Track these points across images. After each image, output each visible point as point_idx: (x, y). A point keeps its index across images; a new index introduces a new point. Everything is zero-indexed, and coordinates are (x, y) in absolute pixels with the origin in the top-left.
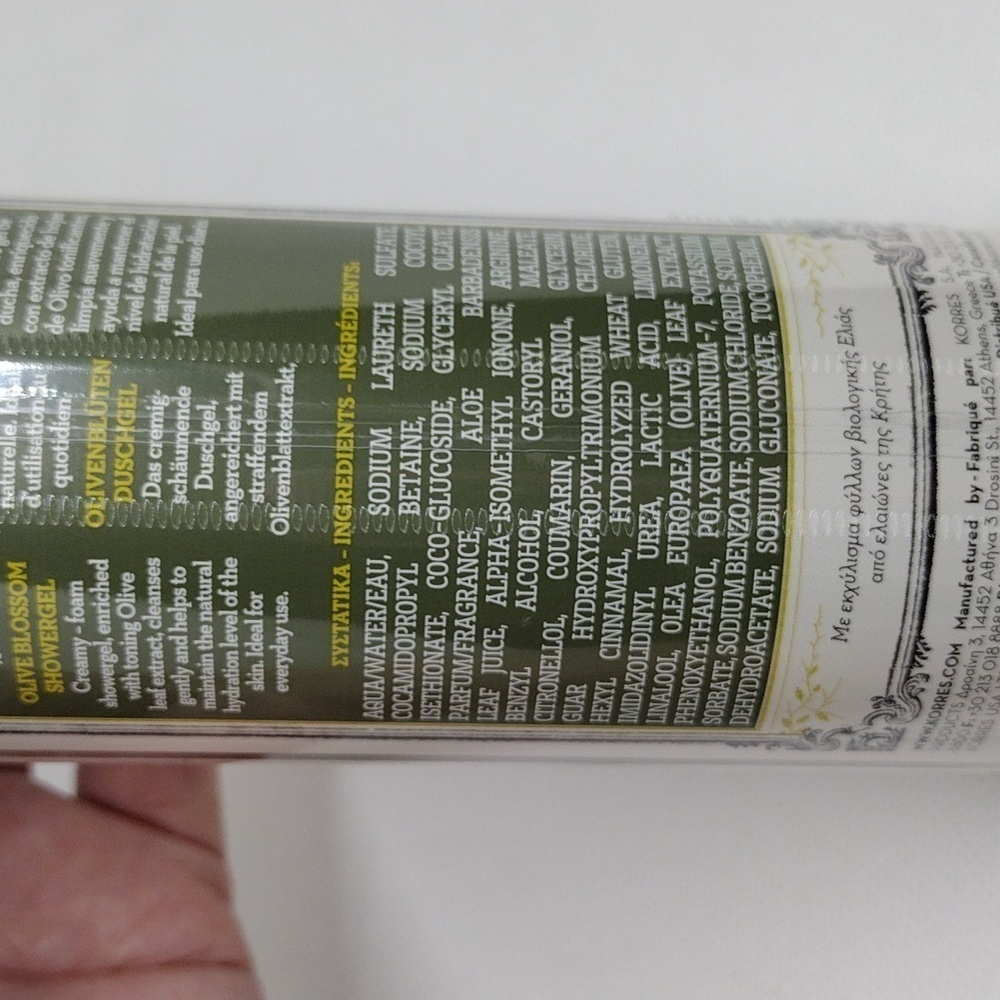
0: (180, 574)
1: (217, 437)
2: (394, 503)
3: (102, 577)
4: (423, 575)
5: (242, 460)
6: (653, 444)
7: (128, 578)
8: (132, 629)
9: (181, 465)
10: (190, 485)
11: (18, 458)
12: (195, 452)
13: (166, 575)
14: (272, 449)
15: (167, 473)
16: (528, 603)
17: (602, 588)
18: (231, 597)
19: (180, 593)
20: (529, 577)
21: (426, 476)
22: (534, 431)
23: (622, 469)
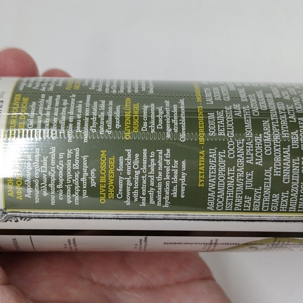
0: (153, 154)
1: (163, 115)
2: (217, 132)
3: (129, 155)
4: (227, 154)
5: (171, 121)
6: (293, 117)
7: (137, 155)
8: (137, 173)
9: (153, 122)
10: (156, 127)
11: (105, 121)
12: (157, 120)
13: (148, 154)
14: (179, 118)
15: (149, 124)
16: (259, 163)
17: (282, 158)
18: (168, 161)
19: (153, 160)
20: (259, 154)
21: (226, 125)
22: (256, 113)
23: (284, 123)
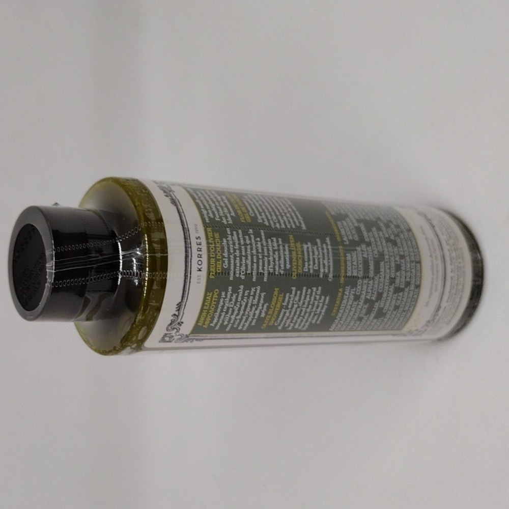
0: (309, 290)
1: (318, 256)
2: (352, 272)
3: (293, 292)
4: (356, 291)
5: (323, 261)
6: (398, 258)
7: (299, 292)
8: (296, 306)
9: (311, 263)
10: (313, 268)
11: (279, 261)
12: (314, 259)
13: (307, 291)
14: (329, 259)
15: (309, 265)
16: (374, 298)
17: (388, 294)
18: (318, 297)
19: (308, 296)
20: (375, 291)
21: (358, 266)
22: (376, 255)
23: (393, 264)
